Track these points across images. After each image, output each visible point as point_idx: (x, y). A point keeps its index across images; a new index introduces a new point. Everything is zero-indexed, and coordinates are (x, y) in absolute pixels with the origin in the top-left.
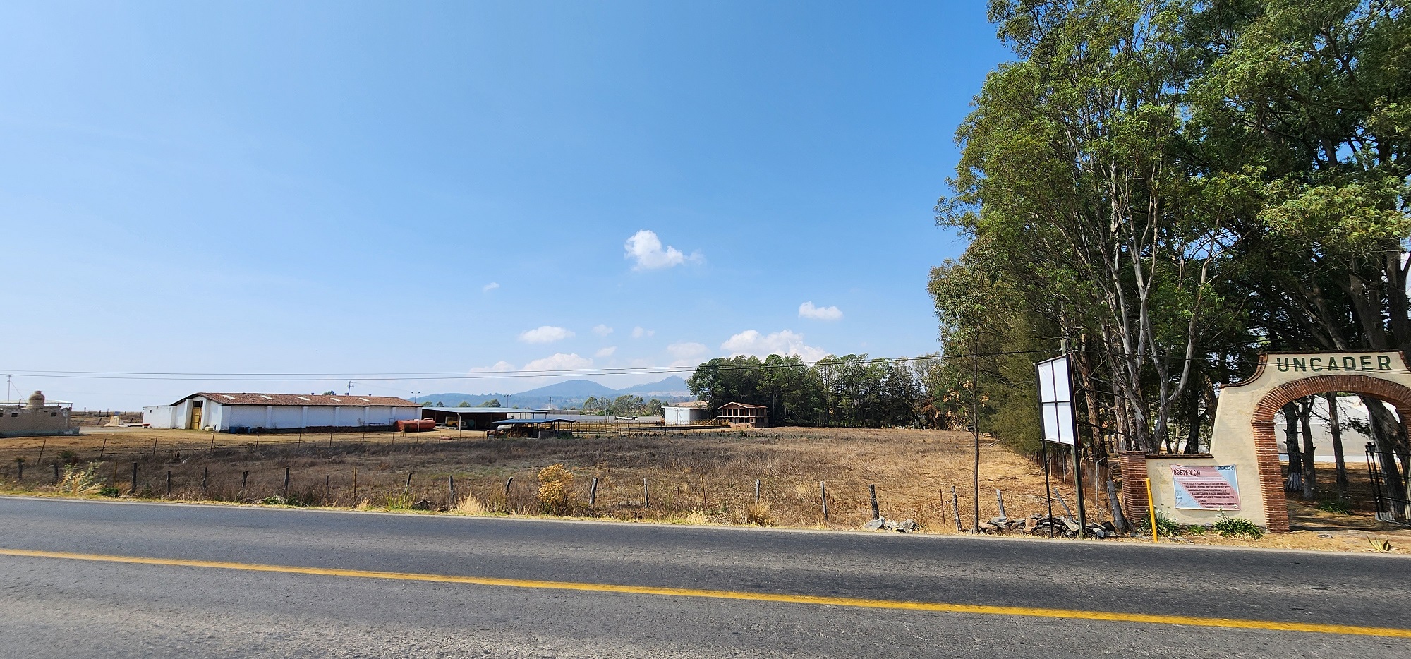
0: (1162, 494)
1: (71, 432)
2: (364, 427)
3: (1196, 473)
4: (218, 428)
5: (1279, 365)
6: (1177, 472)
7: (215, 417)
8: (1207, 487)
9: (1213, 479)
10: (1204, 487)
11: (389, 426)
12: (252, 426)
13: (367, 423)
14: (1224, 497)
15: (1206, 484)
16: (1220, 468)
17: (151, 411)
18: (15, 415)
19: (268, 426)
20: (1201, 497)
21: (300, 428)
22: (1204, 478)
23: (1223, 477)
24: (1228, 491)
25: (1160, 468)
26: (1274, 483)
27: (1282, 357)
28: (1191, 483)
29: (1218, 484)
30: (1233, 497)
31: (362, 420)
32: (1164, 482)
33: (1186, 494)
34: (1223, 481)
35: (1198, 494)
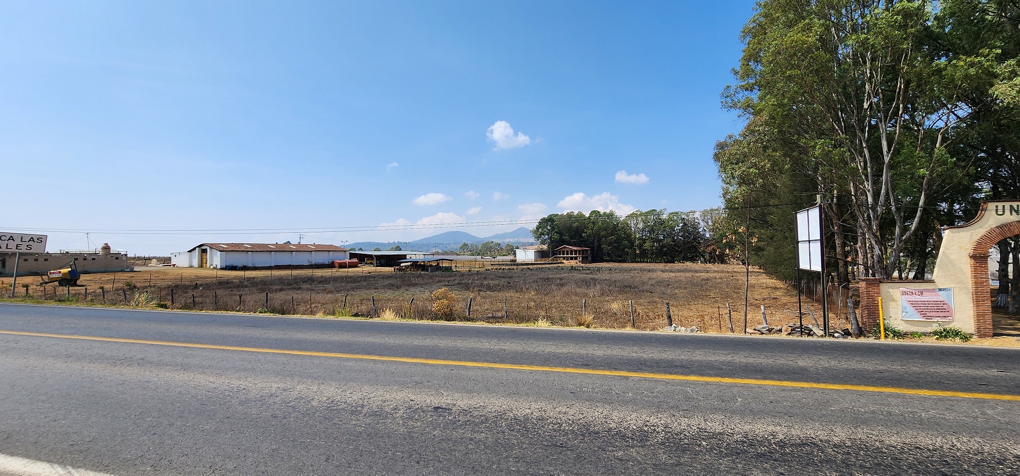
0: (891, 309)
1: (129, 270)
2: (312, 265)
3: (920, 293)
4: (219, 267)
5: (997, 211)
6: (904, 293)
7: (216, 259)
8: (928, 304)
9: (933, 298)
10: (925, 304)
11: (328, 264)
12: (240, 265)
13: (313, 263)
14: (942, 312)
15: (927, 302)
16: (940, 290)
17: (175, 256)
18: (94, 259)
19: (250, 265)
20: (922, 311)
21: (271, 267)
22: (927, 297)
23: (942, 297)
24: (945, 307)
25: (891, 290)
26: (984, 301)
27: (1000, 205)
28: (915, 302)
29: (938, 302)
30: (948, 311)
31: (310, 261)
32: (893, 300)
33: (910, 309)
34: (942, 299)
35: (920, 309)
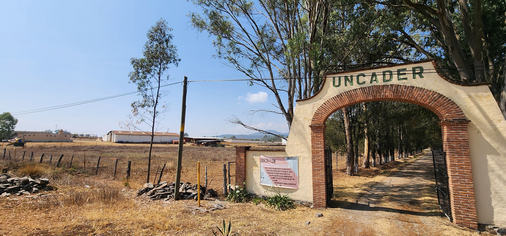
0: (254, 174)
1: (70, 141)
3: (273, 161)
4: (115, 142)
5: (334, 82)
6: (262, 161)
7: (115, 138)
9: (283, 166)
11: (170, 142)
12: (125, 141)
14: (289, 179)
15: (278, 169)
20: (274, 178)
21: (140, 142)
22: (279, 165)
23: (290, 164)
25: (254, 157)
26: (319, 170)
28: (269, 168)
30: (294, 179)
31: (161, 140)
32: (257, 166)
33: (266, 175)
34: (289, 167)
35: (273, 176)
